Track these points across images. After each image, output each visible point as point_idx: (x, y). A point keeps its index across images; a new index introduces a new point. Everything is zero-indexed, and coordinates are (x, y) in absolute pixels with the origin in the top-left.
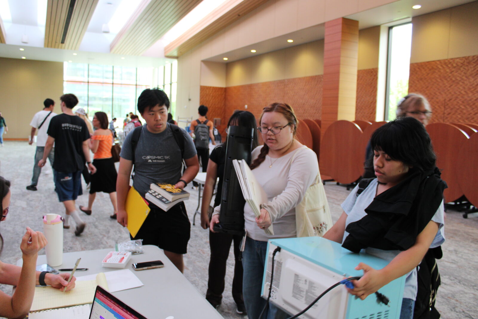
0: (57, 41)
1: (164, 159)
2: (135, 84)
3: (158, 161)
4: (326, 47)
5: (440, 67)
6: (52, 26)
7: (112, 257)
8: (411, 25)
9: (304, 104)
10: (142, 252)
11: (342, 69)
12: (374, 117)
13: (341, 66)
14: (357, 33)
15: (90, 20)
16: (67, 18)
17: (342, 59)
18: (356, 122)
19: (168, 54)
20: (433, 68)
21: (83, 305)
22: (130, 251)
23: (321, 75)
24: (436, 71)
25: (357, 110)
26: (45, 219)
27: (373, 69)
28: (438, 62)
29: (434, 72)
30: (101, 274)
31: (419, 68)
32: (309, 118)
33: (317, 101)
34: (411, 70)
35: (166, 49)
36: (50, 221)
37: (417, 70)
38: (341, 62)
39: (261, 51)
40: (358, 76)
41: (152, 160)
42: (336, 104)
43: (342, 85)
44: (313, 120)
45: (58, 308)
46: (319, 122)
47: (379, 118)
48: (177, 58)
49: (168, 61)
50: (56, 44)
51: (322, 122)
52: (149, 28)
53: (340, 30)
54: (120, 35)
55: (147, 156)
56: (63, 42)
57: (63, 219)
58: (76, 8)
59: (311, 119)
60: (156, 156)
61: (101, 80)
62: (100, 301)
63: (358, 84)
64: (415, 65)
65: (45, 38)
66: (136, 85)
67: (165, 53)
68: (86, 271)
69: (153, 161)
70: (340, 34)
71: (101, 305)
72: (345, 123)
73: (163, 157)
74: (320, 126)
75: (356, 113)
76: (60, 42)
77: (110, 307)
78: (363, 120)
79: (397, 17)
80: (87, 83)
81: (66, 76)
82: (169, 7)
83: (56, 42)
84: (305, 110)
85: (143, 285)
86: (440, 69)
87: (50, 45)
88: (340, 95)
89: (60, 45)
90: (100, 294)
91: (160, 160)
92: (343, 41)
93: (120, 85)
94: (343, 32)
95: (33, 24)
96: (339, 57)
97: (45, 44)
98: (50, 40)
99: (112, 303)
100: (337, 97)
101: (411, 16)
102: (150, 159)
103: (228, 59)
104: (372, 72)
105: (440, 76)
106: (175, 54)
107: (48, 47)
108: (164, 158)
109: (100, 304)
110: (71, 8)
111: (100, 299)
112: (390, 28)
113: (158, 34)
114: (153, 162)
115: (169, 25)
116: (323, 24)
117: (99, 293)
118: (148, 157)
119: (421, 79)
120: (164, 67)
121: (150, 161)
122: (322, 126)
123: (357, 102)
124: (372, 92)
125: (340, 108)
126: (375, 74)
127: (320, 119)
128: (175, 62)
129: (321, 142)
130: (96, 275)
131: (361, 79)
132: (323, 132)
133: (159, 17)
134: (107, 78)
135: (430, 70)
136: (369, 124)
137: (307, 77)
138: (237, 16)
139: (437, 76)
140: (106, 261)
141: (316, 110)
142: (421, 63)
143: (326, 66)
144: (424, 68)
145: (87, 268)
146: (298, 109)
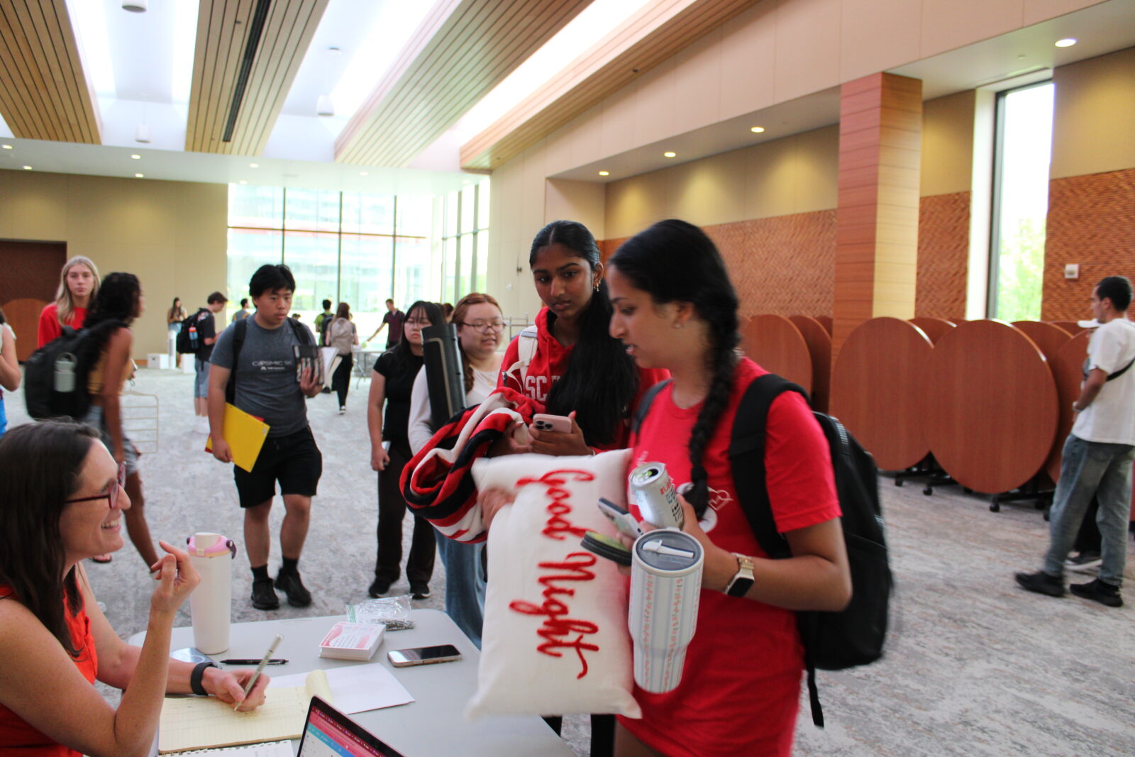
0: (214, 137)
1: (284, 365)
2: (392, 233)
3: (276, 368)
4: (844, 143)
5: (1127, 187)
6: (204, 103)
7: (343, 635)
8: (1050, 89)
9: (791, 278)
10: (410, 625)
11: (883, 195)
12: (963, 311)
13: (880, 188)
14: (919, 109)
15: (289, 87)
16: (238, 84)
17: (882, 170)
18: (917, 321)
19: (469, 163)
20: (1107, 190)
21: (277, 741)
22: (383, 623)
23: (833, 210)
24: (1116, 197)
25: (918, 292)
26: (192, 544)
27: (958, 194)
28: (1120, 175)
29: (1111, 199)
30: (318, 673)
31: (1072, 191)
32: (803, 313)
33: (821, 271)
34: (1051, 195)
35: (465, 152)
36: (203, 550)
37: (1068, 193)
38: (881, 180)
39: (688, 155)
40: (922, 212)
41: (266, 367)
42: (870, 280)
43: (883, 234)
44: (814, 316)
45: (221, 747)
46: (827, 322)
47: (974, 312)
48: (489, 171)
49: (470, 180)
50: (213, 142)
51: (835, 323)
52: (423, 103)
53: (878, 103)
54: (359, 119)
55: (259, 360)
56: (227, 139)
57: (231, 545)
58: (259, 60)
59: (809, 316)
60: (273, 360)
61: (313, 226)
62: (319, 732)
63: (922, 232)
64: (1063, 183)
65: (188, 130)
66: (394, 236)
67: (461, 160)
68: (282, 666)
69: (269, 368)
70: (878, 111)
71: (322, 740)
72: (891, 324)
73: (281, 362)
74: (830, 332)
75: (917, 300)
76: (220, 137)
77: (343, 744)
78: (935, 316)
79: (1016, 69)
80: (281, 232)
81: (233, 217)
82: (470, 55)
83: (212, 139)
84: (793, 294)
85: (412, 700)
86: (1125, 191)
87: (198, 145)
88: (878, 259)
89: (222, 144)
90: (319, 715)
91: (278, 366)
92: (886, 127)
93: (357, 236)
94: (884, 107)
95: (163, 98)
96: (876, 165)
97: (187, 143)
98: (199, 135)
99: (347, 735)
100: (871, 262)
101: (1051, 64)
102: (264, 365)
103: (610, 173)
104: (956, 201)
105: (1124, 208)
106: (486, 162)
107: (193, 149)
108: (284, 363)
109: (319, 737)
110: (246, 62)
111: (319, 727)
112: (1000, 95)
113: (446, 117)
114: (267, 370)
115: (470, 96)
116: (837, 89)
117: (316, 713)
118: (261, 363)
119: (1078, 217)
120: (460, 194)
121: (264, 368)
122: (835, 330)
123: (918, 274)
124: (956, 248)
125: (879, 289)
126: (963, 205)
127: (831, 314)
128: (485, 181)
129: (832, 370)
130: (306, 674)
131: (930, 218)
132: (836, 345)
133: (447, 79)
134: (326, 220)
135: (1101, 193)
136: (951, 327)
137: (798, 215)
138: (631, 73)
139: (1118, 209)
140: (328, 644)
141: (821, 293)
142: (1077, 178)
143: (843, 189)
144: (1084, 190)
145: (286, 659)
146: (777, 290)
